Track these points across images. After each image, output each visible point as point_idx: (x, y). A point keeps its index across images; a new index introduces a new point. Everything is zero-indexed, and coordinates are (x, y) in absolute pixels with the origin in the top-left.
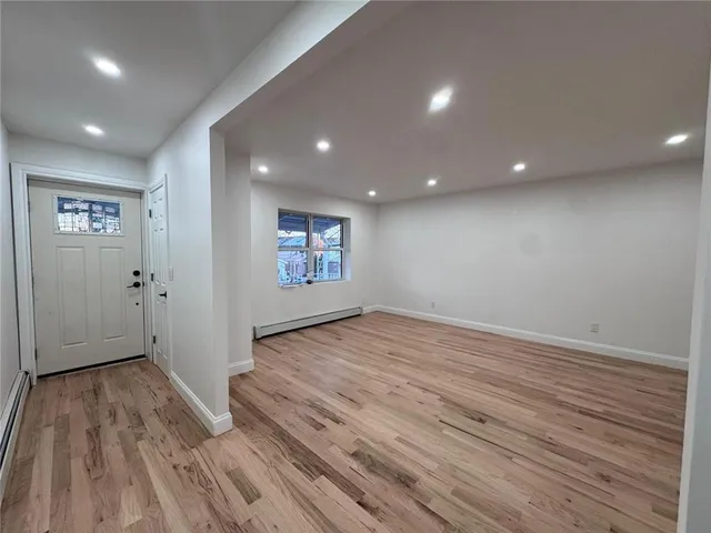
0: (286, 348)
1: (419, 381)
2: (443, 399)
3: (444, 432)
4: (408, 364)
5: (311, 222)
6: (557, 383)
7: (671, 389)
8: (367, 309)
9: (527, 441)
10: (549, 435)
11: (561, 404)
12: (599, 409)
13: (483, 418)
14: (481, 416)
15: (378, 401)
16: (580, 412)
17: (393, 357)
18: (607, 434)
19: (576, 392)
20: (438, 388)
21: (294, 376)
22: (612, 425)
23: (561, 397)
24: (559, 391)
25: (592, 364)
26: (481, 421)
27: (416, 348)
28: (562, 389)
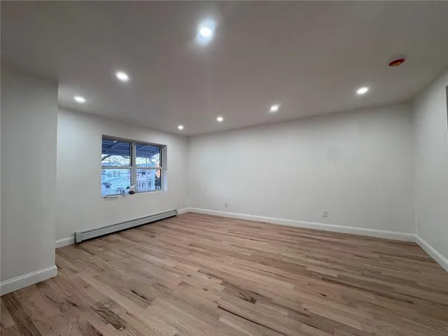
0: (101, 249)
1: (208, 268)
2: (225, 283)
3: (221, 319)
4: (202, 253)
5: (135, 148)
6: (307, 257)
7: (373, 252)
8: (180, 211)
9: (288, 316)
10: (304, 306)
11: (310, 274)
12: (334, 274)
13: (255, 297)
14: (252, 295)
15: (168, 294)
16: (323, 279)
17: (192, 248)
18: (343, 297)
19: (319, 262)
20: (221, 273)
21: (96, 277)
22: (344, 288)
23: (310, 268)
24: (308, 263)
25: (325, 239)
26: (253, 301)
27: (211, 238)
28: (310, 261)
